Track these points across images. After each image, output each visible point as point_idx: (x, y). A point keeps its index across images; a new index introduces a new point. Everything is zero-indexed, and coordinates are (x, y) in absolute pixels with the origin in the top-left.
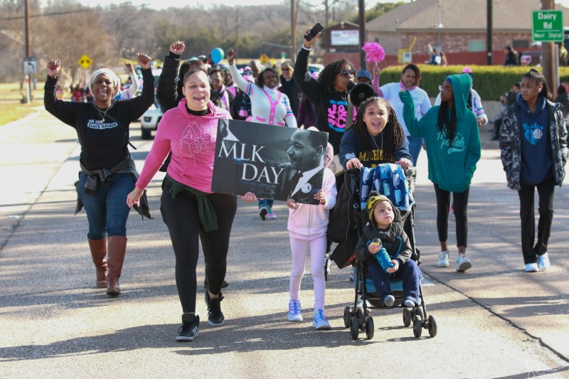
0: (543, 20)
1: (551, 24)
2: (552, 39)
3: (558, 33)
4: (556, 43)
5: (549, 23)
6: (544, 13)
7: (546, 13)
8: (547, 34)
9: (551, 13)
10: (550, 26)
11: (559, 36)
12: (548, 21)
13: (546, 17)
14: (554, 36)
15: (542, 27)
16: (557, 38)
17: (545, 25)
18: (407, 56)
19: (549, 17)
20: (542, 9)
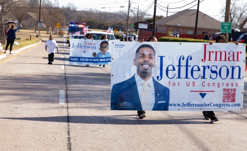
0: (225, 26)
2: (227, 32)
3: (229, 30)
4: (228, 33)
5: (227, 27)
6: (225, 23)
7: (226, 23)
8: (225, 30)
9: (228, 23)
10: (227, 28)
11: (230, 31)
12: (226, 26)
13: (226, 24)
14: (228, 31)
15: (224, 28)
16: (229, 32)
17: (225, 27)
18: (172, 34)
19: (227, 24)
20: (225, 22)
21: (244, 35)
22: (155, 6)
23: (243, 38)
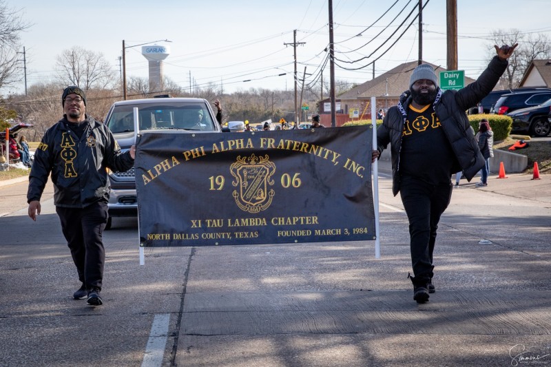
0: (449, 79)
1: (455, 81)
5: (453, 81)
6: (449, 73)
7: (451, 73)
9: (455, 73)
10: (454, 83)
12: (452, 79)
13: (450, 76)
15: (447, 84)
17: (450, 82)
18: (356, 113)
19: (454, 76)
20: (448, 70)
21: (505, 98)
22: (332, 63)
23: (503, 105)
